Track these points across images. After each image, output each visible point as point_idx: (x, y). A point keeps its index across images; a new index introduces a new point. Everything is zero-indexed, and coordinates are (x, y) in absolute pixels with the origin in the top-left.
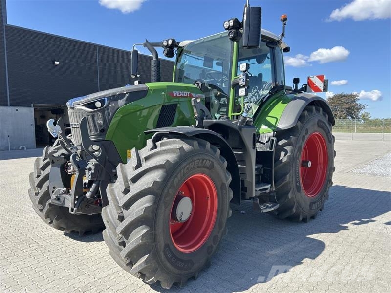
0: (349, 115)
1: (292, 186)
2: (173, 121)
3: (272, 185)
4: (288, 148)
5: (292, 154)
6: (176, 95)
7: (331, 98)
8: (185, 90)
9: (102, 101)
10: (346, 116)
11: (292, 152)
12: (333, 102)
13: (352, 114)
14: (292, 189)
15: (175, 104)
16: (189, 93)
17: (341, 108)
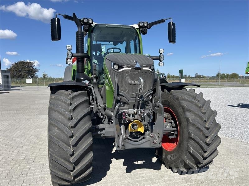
0: (29, 75)
7: (16, 63)
10: (27, 76)
12: (18, 66)
13: (31, 74)
17: (24, 71)
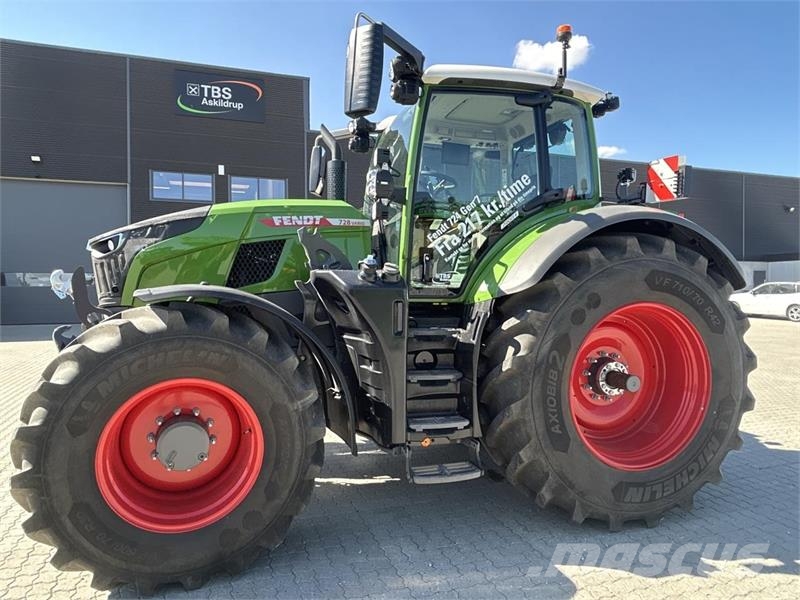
1: (534, 432)
2: (271, 273)
3: (471, 425)
4: (523, 339)
5: (533, 355)
6: (282, 224)
8: (304, 214)
9: (115, 240)
11: (531, 348)
14: (534, 440)
15: (280, 241)
16: (318, 218)
